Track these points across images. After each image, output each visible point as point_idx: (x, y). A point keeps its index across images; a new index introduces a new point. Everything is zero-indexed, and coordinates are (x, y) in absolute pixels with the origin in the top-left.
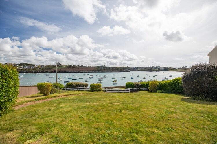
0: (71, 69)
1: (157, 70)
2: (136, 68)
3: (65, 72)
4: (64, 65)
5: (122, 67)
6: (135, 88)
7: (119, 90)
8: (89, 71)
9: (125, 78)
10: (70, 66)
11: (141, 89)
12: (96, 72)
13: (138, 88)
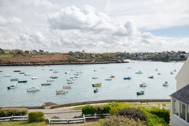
0: (20, 59)
1: (179, 58)
3: (9, 64)
4: (7, 50)
5: (115, 54)
6: (96, 114)
7: (68, 120)
8: (53, 62)
9: (113, 77)
10: (19, 52)
11: (105, 115)
12: (67, 64)
13: (100, 115)
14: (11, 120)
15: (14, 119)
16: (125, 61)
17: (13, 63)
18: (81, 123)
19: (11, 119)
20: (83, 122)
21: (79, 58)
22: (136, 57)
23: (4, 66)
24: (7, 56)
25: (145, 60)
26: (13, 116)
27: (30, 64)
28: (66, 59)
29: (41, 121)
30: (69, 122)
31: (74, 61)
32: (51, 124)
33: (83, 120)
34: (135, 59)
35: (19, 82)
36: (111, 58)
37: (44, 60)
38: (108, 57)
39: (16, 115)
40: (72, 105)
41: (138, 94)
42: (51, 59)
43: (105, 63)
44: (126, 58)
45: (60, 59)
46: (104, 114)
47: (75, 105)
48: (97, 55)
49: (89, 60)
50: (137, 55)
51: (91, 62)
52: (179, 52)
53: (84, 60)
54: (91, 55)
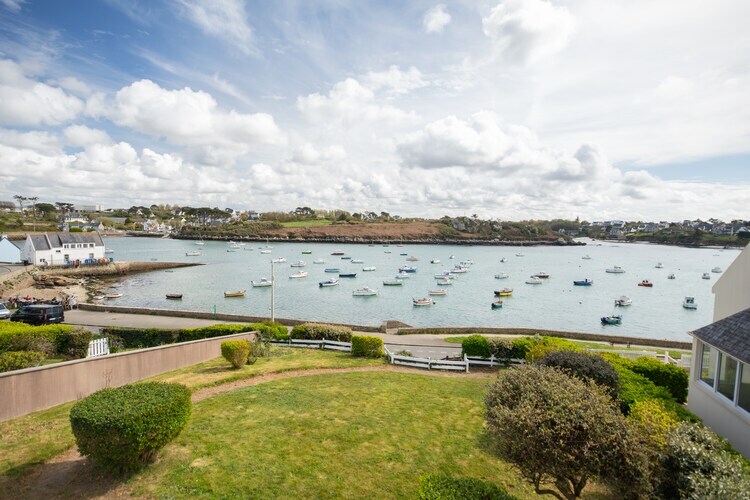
0: (343, 230)
1: (735, 238)
2: (618, 225)
3: (324, 239)
4: (321, 213)
5: (550, 223)
6: (493, 358)
7: (430, 362)
8: (408, 238)
9: (546, 277)
10: (343, 217)
11: (515, 363)
12: (437, 243)
13: (504, 360)
14: (321, 347)
15: (326, 346)
16: (576, 240)
17: (330, 237)
18: (458, 371)
19: (321, 344)
20: (464, 371)
21: (463, 231)
22: (606, 232)
23: (314, 242)
24: (320, 223)
25: (630, 239)
26: (324, 341)
27: (361, 240)
28: (435, 232)
29: (376, 356)
30: (433, 367)
31: (453, 237)
32: (395, 365)
33: (465, 366)
34: (603, 238)
35: (341, 276)
36: (540, 232)
37: (389, 233)
38: (533, 232)
39: (331, 338)
40: (443, 333)
41: (605, 322)
42: (403, 232)
43: (524, 245)
44: (580, 235)
45: (424, 233)
46: (512, 360)
47: (449, 333)
48: (506, 226)
49: (488, 237)
50: (608, 227)
51: (492, 241)
52: (735, 222)
53: (475, 236)
54: (492, 224)
